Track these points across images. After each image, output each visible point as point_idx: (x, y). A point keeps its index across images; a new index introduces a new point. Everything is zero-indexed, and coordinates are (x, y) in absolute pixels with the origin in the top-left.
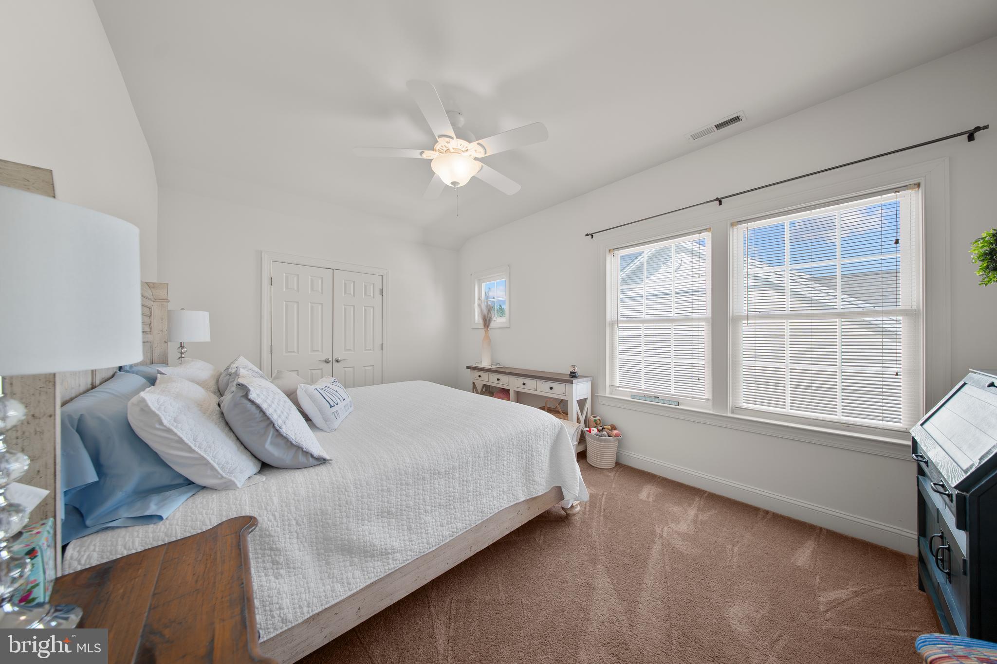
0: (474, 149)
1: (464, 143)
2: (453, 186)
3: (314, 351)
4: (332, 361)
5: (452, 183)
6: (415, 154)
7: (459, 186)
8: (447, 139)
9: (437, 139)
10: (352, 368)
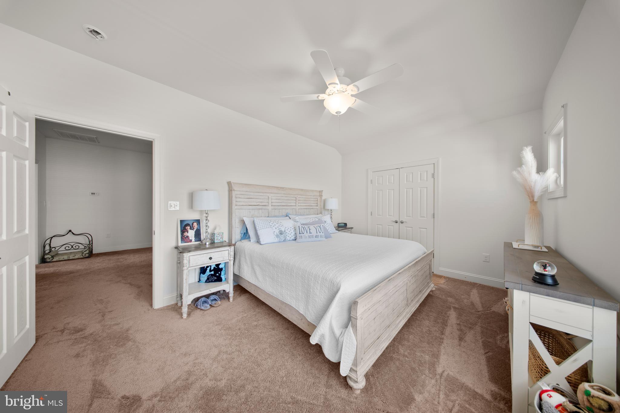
0: (351, 89)
1: (344, 86)
2: (337, 114)
3: (390, 216)
4: (399, 222)
5: (336, 113)
6: (314, 97)
7: (340, 114)
8: (333, 85)
9: (328, 86)
10: (411, 228)
